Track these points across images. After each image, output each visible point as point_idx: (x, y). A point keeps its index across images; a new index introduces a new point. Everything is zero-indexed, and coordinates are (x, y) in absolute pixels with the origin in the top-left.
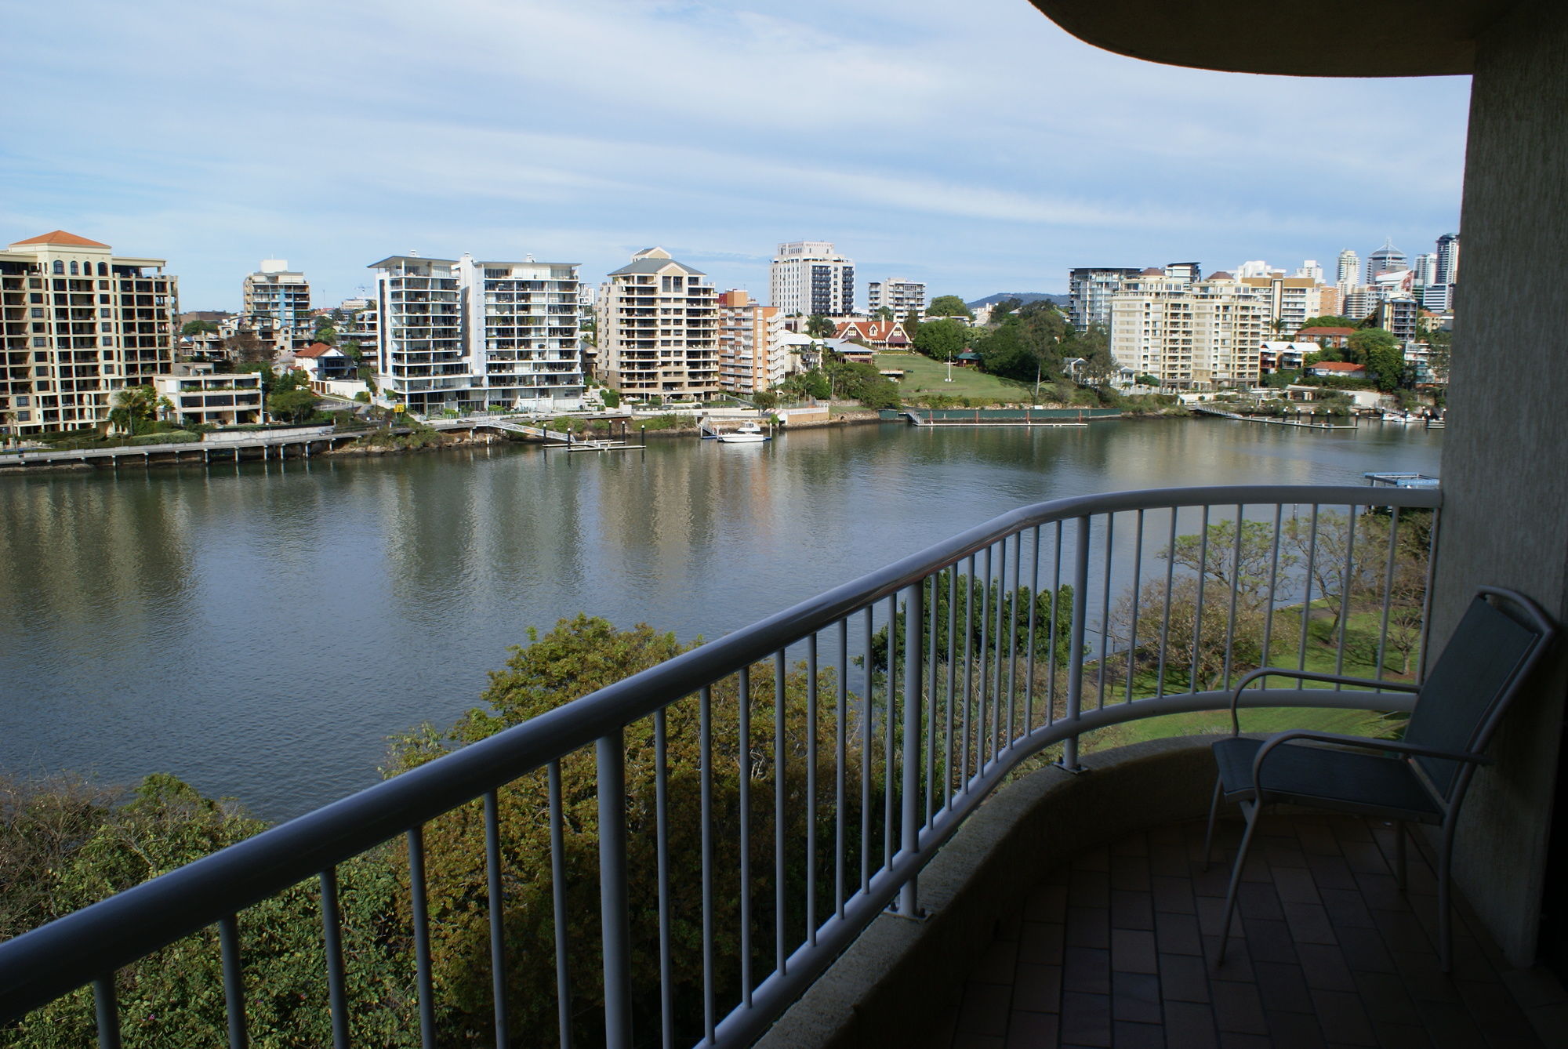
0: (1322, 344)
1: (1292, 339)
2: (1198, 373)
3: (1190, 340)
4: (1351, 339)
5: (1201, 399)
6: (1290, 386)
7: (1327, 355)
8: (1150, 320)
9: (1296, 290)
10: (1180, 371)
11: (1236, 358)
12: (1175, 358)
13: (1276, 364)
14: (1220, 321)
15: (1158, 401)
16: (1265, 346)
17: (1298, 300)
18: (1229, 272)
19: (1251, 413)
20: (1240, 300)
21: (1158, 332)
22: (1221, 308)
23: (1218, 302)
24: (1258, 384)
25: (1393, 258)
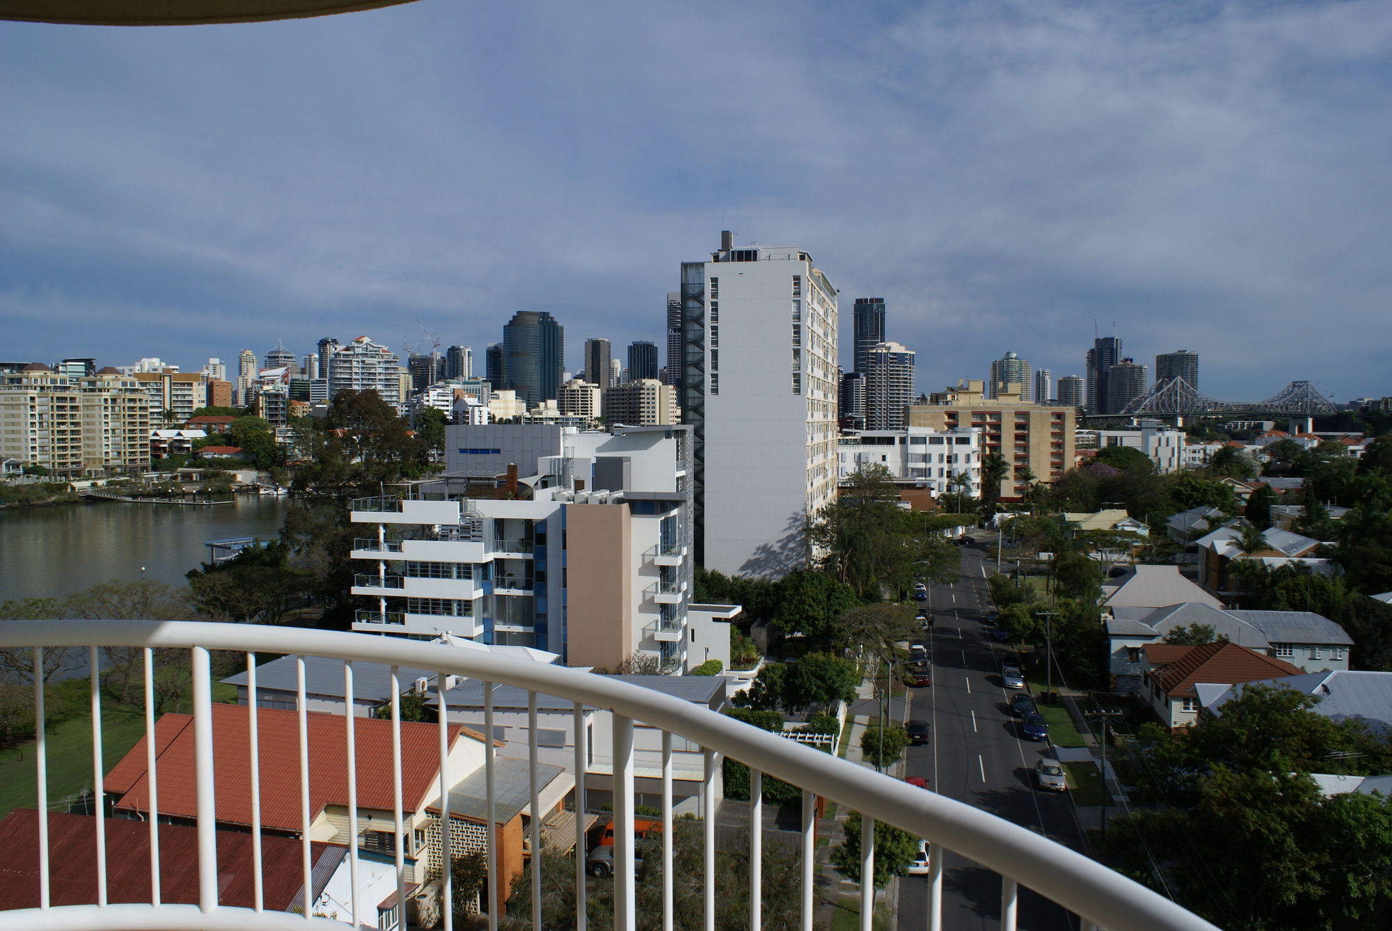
0: (208, 431)
1: (182, 427)
2: (91, 461)
3: (80, 431)
4: (232, 425)
5: (94, 485)
6: (180, 469)
7: (212, 440)
8: (36, 413)
9: (184, 384)
10: (70, 460)
11: (127, 446)
12: (65, 448)
13: (168, 449)
14: (109, 413)
15: (46, 489)
16: (156, 434)
17: (187, 392)
18: (118, 368)
19: (142, 495)
20: (128, 394)
21: (45, 424)
22: (110, 401)
23: (106, 395)
24: (150, 468)
25: (285, 357)
